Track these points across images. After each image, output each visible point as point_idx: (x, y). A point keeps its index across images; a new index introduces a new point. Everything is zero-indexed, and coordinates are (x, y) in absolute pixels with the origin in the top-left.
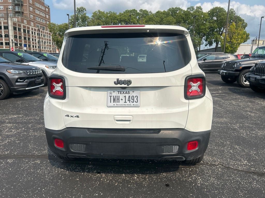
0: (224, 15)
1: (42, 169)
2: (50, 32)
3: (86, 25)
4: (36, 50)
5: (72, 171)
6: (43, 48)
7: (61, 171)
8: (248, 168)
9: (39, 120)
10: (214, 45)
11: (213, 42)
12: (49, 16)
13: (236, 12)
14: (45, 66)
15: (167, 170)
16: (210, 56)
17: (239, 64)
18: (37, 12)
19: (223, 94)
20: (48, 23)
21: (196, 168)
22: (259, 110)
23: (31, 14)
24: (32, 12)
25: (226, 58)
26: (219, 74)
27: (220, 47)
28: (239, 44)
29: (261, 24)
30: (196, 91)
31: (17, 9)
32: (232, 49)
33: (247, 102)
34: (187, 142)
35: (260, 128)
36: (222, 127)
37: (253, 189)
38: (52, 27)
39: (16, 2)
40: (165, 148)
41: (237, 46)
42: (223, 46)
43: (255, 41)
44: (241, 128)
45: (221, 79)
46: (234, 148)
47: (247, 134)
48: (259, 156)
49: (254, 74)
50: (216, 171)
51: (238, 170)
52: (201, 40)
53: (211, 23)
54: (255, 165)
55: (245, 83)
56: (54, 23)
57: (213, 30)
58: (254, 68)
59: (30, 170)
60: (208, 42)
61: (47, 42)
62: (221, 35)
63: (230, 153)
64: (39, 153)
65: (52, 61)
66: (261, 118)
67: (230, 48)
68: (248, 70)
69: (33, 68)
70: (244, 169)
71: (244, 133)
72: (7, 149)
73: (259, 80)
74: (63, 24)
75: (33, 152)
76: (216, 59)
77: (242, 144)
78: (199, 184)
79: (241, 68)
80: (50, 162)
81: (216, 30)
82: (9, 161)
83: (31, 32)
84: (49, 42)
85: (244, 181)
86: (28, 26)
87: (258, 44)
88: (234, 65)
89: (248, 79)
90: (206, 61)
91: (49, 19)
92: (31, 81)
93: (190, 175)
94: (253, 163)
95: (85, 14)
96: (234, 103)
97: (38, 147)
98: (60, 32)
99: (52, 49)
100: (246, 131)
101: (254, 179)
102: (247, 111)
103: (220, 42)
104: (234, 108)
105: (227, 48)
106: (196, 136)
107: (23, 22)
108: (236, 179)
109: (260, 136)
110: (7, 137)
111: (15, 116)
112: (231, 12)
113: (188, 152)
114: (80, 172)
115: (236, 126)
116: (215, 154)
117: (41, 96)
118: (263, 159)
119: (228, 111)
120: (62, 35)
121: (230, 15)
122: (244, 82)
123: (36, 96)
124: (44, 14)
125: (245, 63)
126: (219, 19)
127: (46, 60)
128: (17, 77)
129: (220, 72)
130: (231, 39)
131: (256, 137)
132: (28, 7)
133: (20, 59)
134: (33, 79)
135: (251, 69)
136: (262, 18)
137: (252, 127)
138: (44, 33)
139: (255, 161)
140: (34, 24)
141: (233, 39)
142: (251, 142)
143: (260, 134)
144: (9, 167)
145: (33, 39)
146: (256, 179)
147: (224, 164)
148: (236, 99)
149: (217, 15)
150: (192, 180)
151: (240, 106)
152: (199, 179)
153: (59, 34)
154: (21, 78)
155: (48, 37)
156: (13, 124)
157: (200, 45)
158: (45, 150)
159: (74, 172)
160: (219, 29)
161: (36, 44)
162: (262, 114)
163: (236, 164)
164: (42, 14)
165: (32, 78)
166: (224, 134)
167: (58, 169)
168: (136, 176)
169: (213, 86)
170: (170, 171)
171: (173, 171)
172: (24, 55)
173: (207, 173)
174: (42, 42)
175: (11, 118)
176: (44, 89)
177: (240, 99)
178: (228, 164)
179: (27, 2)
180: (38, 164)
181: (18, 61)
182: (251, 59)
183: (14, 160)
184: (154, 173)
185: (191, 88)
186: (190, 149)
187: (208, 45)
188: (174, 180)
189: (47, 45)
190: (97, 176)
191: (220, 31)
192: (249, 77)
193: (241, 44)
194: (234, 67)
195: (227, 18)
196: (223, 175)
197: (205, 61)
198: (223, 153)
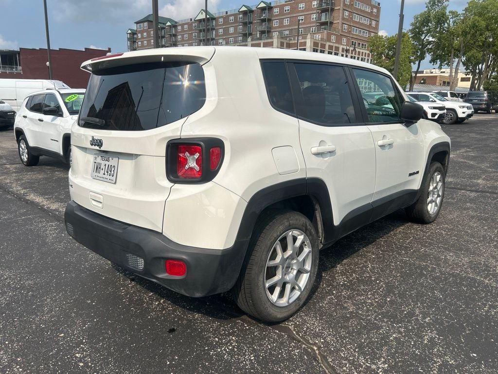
3: (444, 30)
18: (357, 18)
20: (373, 35)
23: (345, 24)
24: (347, 20)
31: (323, 19)
39: (324, 6)
40: (129, 257)
50: (286, 350)
51: (334, 370)
78: (216, 351)
86: (337, 45)
91: (377, 27)
107: (329, 40)
124: (368, 20)
140: (348, 41)
147: (327, 347)
163: (351, 358)
164: (365, 20)
170: (212, 316)
171: (217, 318)
173: (261, 345)
178: (335, 351)
179: (340, 3)
184: (188, 309)
188: (193, 329)
190: (124, 283)
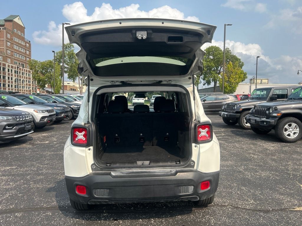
0: (221, 54)
1: (56, 220)
2: (30, 70)
4: (12, 89)
5: (88, 220)
6: (20, 88)
7: (76, 221)
8: (255, 206)
9: (37, 171)
10: (212, 85)
11: (211, 81)
12: (30, 52)
13: (232, 51)
14: (34, 110)
15: (182, 213)
16: (210, 97)
17: (239, 106)
18: (16, 47)
19: (226, 137)
20: (28, 59)
21: (208, 209)
22: (261, 152)
23: (9, 50)
24: (9, 48)
25: (225, 99)
26: (221, 116)
27: (219, 86)
28: (238, 83)
29: (257, 64)
30: (205, 136)
32: (231, 88)
33: (250, 144)
34: (200, 182)
35: (263, 169)
36: (228, 170)
37: (260, 224)
38: (34, 65)
40: (181, 188)
41: (235, 86)
42: (221, 86)
43: (253, 80)
44: (245, 170)
45: (223, 121)
46: (241, 189)
47: (252, 176)
48: (264, 195)
49: (254, 116)
50: (227, 211)
51: (246, 209)
52: (199, 79)
53: (208, 62)
54: (261, 204)
55: (247, 125)
56: (36, 60)
57: (210, 69)
58: (253, 110)
59: (44, 222)
60: (206, 81)
61: (26, 81)
62: (219, 73)
63: (238, 194)
64: (48, 205)
65: (39, 104)
66: (263, 160)
67: (228, 88)
68: (247, 112)
69: (23, 114)
70: (251, 207)
71: (249, 175)
72: (10, 203)
73: (259, 121)
74: (46, 61)
75: (41, 204)
76: (216, 99)
77: (248, 186)
78: (212, 223)
79: (241, 109)
80: (63, 213)
81: (213, 69)
82: (18, 214)
83: (7, 70)
84: (29, 81)
85: (252, 218)
86: (4, 63)
87: (256, 83)
88: (234, 107)
89: (248, 121)
90: (206, 102)
91: (30, 55)
92: (21, 128)
93: (203, 216)
94: (259, 202)
95: (73, 51)
96: (237, 145)
97: (45, 199)
98: (43, 69)
99: (31, 89)
100: (250, 173)
101: (260, 216)
102: (250, 153)
103: (219, 81)
104: (238, 150)
105: (225, 88)
106: (207, 177)
108: (245, 216)
109: (263, 177)
110: (7, 191)
111: (8, 168)
112: (227, 52)
113: (201, 191)
114: (96, 220)
115: (241, 169)
116: (224, 196)
117: (30, 144)
118: (267, 198)
119: (233, 154)
120: (45, 73)
121: (226, 54)
122: (245, 124)
123: (24, 145)
124: (24, 50)
125: (245, 105)
126: (215, 58)
127: (33, 103)
128: (5, 123)
129: (221, 114)
130: (229, 78)
131: (260, 178)
132: (5, 42)
133: (3, 102)
134: (23, 126)
135: (250, 111)
136: (258, 58)
137: (256, 168)
138: (22, 71)
139: (261, 200)
140: (11, 61)
141: (231, 79)
142: (256, 183)
143: (263, 175)
144: (20, 221)
145: (9, 78)
146: (262, 216)
147: (233, 204)
148: (239, 141)
149: (213, 54)
150: (206, 220)
151: (243, 148)
152: (211, 219)
153: (42, 72)
154: (9, 125)
155: (27, 75)
156: (8, 176)
157: (198, 84)
158: (53, 202)
159: (90, 220)
160: (216, 68)
161: (12, 83)
162: (264, 156)
163: (243, 203)
164: (22, 49)
165: (21, 124)
166: (230, 176)
167: (73, 220)
168: (153, 221)
169: (216, 128)
170: (184, 214)
171: (188, 213)
172: (8, 98)
173: (219, 213)
174: (20, 81)
175: (4, 170)
176: (32, 137)
177: (243, 141)
178: (237, 204)
179: (4, 37)
180: (50, 215)
181: (2, 105)
182: (250, 101)
183: (22, 214)
184: (170, 217)
185: (201, 133)
186: (203, 189)
187: (207, 84)
188: (190, 222)
189: (25, 84)
190: (115, 223)
191: (217, 70)
192: (250, 119)
193: (239, 84)
194: (235, 109)
195: (223, 57)
196: (233, 214)
197: (204, 102)
198: (232, 194)
